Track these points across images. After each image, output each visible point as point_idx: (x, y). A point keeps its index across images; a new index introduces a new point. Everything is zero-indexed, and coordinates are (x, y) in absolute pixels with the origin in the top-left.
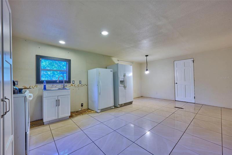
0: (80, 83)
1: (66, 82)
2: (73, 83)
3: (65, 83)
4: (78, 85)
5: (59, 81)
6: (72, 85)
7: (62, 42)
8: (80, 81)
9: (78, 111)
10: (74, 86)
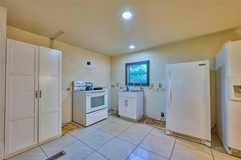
0: (160, 87)
1: (144, 85)
2: (152, 87)
3: (142, 85)
4: (157, 89)
5: (135, 84)
6: (151, 89)
7: (132, 47)
8: (160, 84)
9: (157, 120)
10: (153, 89)
